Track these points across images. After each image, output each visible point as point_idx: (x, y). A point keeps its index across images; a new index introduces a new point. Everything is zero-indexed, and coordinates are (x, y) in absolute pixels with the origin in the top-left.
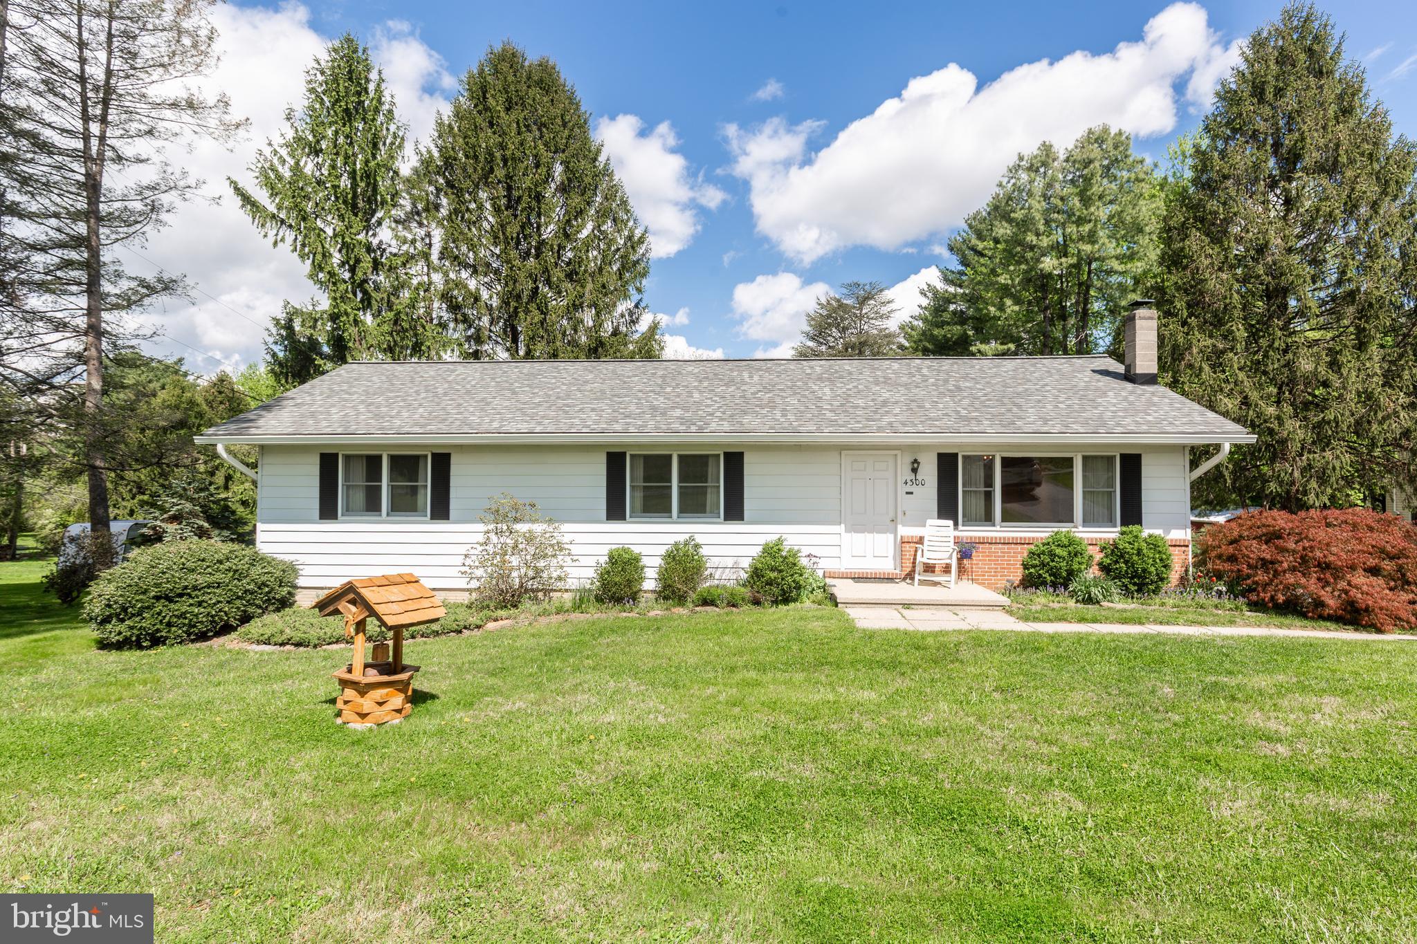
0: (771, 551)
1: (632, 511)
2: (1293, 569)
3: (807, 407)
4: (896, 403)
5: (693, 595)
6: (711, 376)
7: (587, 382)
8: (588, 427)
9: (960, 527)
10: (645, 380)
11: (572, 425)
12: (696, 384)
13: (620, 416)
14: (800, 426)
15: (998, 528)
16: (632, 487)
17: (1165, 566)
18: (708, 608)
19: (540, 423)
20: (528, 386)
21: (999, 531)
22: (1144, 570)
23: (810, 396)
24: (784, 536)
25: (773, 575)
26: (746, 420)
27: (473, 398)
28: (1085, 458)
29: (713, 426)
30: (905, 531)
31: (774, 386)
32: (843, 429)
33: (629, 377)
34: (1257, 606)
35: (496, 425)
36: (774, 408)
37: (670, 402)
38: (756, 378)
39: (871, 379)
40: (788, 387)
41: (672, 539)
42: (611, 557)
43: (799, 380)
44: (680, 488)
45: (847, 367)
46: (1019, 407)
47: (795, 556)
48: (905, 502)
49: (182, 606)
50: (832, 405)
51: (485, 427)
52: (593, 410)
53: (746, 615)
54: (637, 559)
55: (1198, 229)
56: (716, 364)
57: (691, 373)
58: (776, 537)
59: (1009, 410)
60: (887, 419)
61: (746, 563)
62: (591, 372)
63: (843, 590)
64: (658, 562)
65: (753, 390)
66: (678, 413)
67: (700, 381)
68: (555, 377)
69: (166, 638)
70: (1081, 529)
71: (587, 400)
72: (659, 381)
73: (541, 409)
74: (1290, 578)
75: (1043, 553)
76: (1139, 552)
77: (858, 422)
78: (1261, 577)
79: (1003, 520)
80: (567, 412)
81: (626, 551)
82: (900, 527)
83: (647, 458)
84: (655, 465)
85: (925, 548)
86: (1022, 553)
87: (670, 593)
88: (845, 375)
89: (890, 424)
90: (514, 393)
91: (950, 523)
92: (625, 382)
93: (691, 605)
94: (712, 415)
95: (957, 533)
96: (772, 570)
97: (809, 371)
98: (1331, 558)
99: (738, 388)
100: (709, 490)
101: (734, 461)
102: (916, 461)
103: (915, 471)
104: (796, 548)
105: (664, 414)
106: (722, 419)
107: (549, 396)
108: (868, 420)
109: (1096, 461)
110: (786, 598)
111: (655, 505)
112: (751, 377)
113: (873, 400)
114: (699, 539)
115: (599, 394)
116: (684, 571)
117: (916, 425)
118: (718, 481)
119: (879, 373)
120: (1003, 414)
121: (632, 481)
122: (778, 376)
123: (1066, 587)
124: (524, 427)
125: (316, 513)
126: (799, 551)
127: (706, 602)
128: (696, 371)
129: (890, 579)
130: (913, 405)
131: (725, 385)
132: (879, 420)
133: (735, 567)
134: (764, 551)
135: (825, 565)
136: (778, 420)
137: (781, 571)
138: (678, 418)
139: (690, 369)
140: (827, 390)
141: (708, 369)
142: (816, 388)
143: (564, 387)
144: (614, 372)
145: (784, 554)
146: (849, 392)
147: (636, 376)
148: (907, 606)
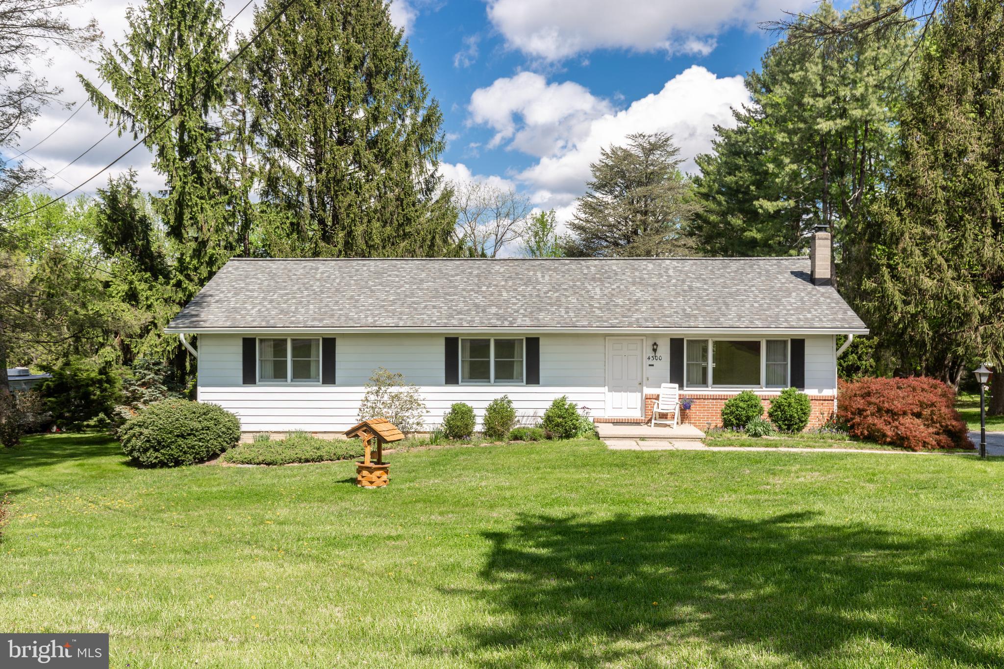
0: (558, 405)
1: (463, 378)
2: (872, 414)
3: (583, 305)
4: (645, 301)
5: (508, 435)
6: (513, 275)
7: (422, 280)
8: (434, 321)
9: (685, 388)
10: (465, 280)
11: (423, 321)
12: (503, 283)
13: (455, 313)
14: (577, 321)
15: (710, 389)
16: (462, 361)
17: (804, 414)
18: (519, 442)
19: (400, 319)
20: (380, 284)
21: (711, 390)
22: (791, 416)
23: (586, 296)
24: (567, 395)
25: (560, 420)
26: (542, 315)
27: (344, 296)
28: (768, 342)
29: (519, 321)
30: (648, 391)
31: (560, 286)
32: (606, 324)
33: (452, 276)
34: (855, 438)
35: (370, 320)
36: (560, 306)
37: (486, 301)
38: (547, 278)
39: (630, 280)
40: (570, 287)
41: (493, 397)
42: (454, 410)
43: (579, 280)
44: (496, 362)
45: (614, 268)
46: (727, 305)
47: (573, 408)
48: (649, 372)
49: (191, 441)
50: (600, 303)
51: (363, 322)
52: (434, 307)
53: (543, 445)
54: (470, 410)
55: (919, 130)
56: (516, 263)
57: (498, 272)
58: (561, 396)
59: (719, 309)
60: (636, 316)
61: (542, 413)
62: (423, 271)
63: (604, 430)
64: (484, 412)
65: (545, 289)
66: (494, 310)
67: (506, 281)
68: (397, 276)
69: (183, 461)
70: (764, 389)
71: (426, 298)
72: (476, 280)
73: (397, 306)
74: (870, 420)
75: (733, 405)
76: (790, 405)
77: (616, 318)
78: (857, 419)
79: (714, 383)
80: (416, 309)
81: (464, 405)
82: (645, 388)
83: (472, 342)
84: (479, 346)
85: (660, 402)
86: (722, 405)
87: (493, 432)
88: (612, 275)
89: (638, 319)
90: (372, 291)
91: (677, 386)
92: (451, 281)
93: (507, 440)
94: (517, 312)
95: (682, 392)
96: (559, 417)
97: (585, 271)
98: (893, 407)
99: (534, 288)
100: (515, 364)
101: (533, 343)
102: (655, 344)
103: (655, 350)
104: (574, 403)
105: (484, 311)
106: (525, 316)
107: (398, 294)
108: (623, 316)
109: (774, 344)
110: (567, 435)
111: (478, 374)
112: (543, 276)
113: (629, 299)
114: (511, 397)
115: (434, 292)
116: (502, 418)
117: (654, 321)
118: (522, 357)
119: (637, 274)
120: (714, 312)
121: (462, 357)
122: (563, 276)
123: (744, 427)
124: (391, 321)
125: (240, 379)
126: (576, 405)
127: (516, 438)
128: (502, 270)
129: (637, 423)
130: (656, 304)
131: (525, 284)
132: (631, 317)
133: (534, 416)
134: (554, 405)
135: (594, 414)
136: (562, 316)
137: (564, 418)
138: (494, 314)
139: (497, 268)
140: (598, 290)
141: (511, 269)
142: (590, 287)
143: (407, 286)
144: (440, 270)
145: (566, 407)
146: (613, 292)
147: (457, 275)
148: (643, 439)
